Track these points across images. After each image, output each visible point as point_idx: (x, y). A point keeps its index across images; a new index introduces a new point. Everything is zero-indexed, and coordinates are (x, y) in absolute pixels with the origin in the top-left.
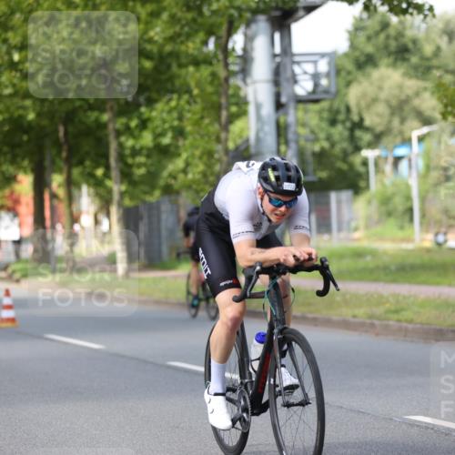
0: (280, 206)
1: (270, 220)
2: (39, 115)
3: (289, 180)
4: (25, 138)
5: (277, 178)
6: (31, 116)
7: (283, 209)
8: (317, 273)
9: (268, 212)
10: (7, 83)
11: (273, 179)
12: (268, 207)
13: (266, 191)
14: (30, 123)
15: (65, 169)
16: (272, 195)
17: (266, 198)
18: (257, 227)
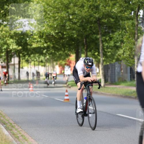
0: (88, 68)
1: (86, 72)
2: (78, 35)
3: (90, 62)
4: (73, 43)
5: (87, 62)
6: (75, 36)
7: (89, 69)
8: (97, 84)
9: (86, 70)
10: (68, 25)
11: (86, 62)
12: (86, 68)
13: (85, 65)
14: (75, 38)
15: (86, 52)
16: (86, 66)
17: (85, 66)
18: (84, 73)
